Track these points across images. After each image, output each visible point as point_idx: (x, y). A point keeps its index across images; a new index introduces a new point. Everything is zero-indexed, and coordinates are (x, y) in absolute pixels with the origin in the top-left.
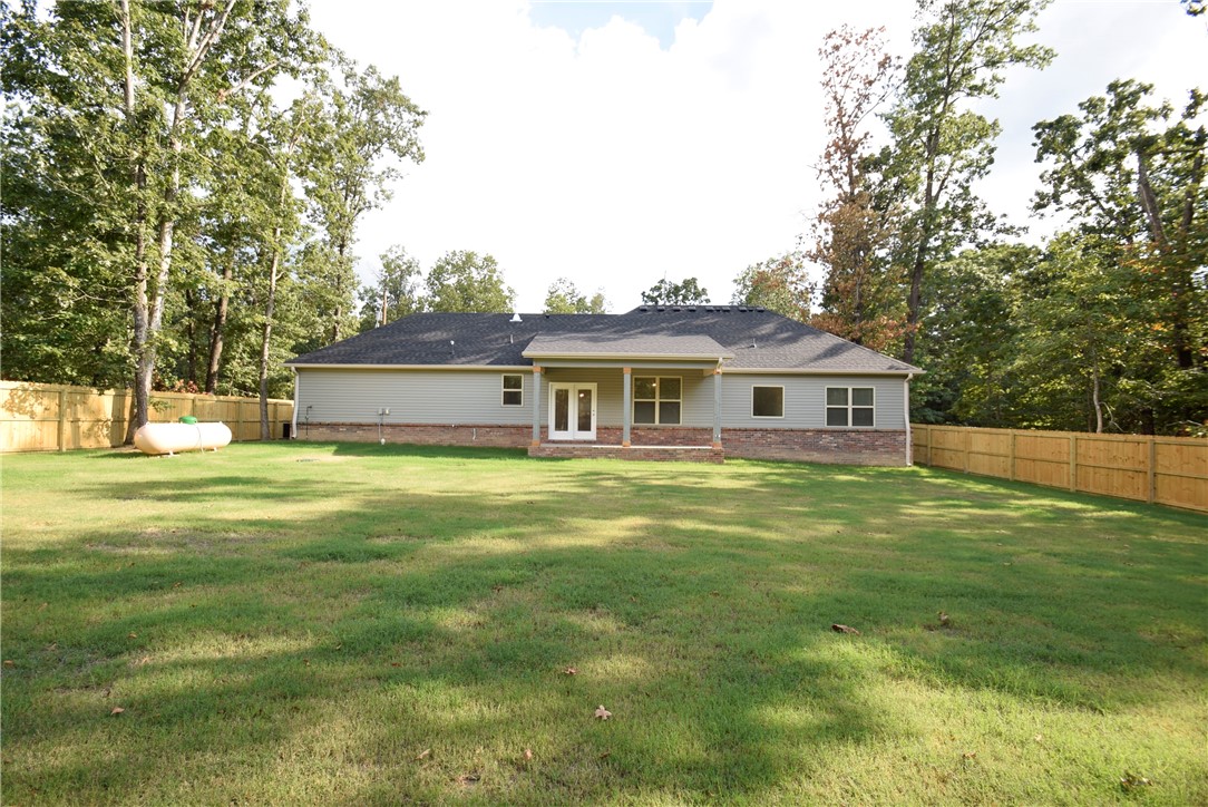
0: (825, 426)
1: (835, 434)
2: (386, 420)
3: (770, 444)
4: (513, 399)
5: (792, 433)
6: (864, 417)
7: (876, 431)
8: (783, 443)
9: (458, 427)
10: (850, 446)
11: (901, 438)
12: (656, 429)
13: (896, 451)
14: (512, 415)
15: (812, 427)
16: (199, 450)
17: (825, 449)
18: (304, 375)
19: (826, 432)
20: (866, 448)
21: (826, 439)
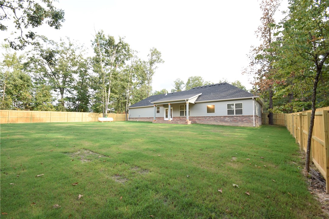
0: (227, 115)
1: (230, 117)
2: (140, 117)
3: (211, 120)
4: (158, 112)
5: (217, 117)
6: (239, 112)
7: (243, 116)
8: (215, 120)
9: (149, 118)
10: (235, 121)
11: (252, 118)
12: (184, 117)
13: (250, 122)
14: (158, 115)
15: (222, 115)
16: (106, 122)
17: (227, 122)
18: (130, 110)
19: (227, 117)
20: (240, 121)
21: (227, 119)
